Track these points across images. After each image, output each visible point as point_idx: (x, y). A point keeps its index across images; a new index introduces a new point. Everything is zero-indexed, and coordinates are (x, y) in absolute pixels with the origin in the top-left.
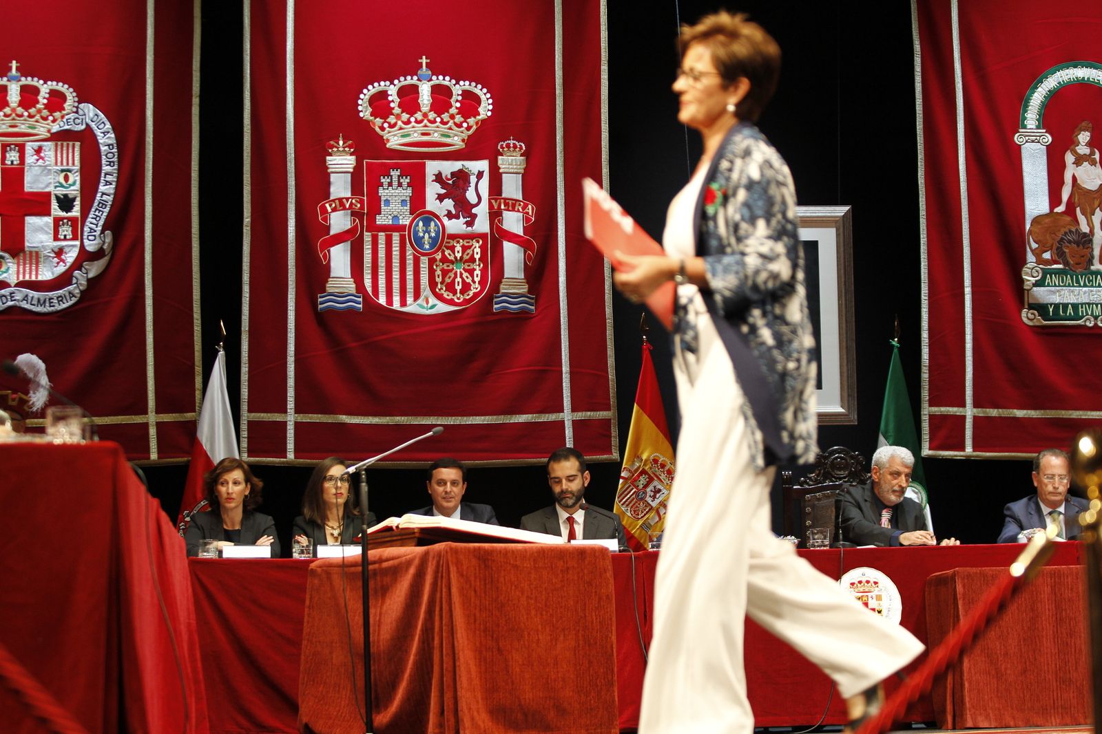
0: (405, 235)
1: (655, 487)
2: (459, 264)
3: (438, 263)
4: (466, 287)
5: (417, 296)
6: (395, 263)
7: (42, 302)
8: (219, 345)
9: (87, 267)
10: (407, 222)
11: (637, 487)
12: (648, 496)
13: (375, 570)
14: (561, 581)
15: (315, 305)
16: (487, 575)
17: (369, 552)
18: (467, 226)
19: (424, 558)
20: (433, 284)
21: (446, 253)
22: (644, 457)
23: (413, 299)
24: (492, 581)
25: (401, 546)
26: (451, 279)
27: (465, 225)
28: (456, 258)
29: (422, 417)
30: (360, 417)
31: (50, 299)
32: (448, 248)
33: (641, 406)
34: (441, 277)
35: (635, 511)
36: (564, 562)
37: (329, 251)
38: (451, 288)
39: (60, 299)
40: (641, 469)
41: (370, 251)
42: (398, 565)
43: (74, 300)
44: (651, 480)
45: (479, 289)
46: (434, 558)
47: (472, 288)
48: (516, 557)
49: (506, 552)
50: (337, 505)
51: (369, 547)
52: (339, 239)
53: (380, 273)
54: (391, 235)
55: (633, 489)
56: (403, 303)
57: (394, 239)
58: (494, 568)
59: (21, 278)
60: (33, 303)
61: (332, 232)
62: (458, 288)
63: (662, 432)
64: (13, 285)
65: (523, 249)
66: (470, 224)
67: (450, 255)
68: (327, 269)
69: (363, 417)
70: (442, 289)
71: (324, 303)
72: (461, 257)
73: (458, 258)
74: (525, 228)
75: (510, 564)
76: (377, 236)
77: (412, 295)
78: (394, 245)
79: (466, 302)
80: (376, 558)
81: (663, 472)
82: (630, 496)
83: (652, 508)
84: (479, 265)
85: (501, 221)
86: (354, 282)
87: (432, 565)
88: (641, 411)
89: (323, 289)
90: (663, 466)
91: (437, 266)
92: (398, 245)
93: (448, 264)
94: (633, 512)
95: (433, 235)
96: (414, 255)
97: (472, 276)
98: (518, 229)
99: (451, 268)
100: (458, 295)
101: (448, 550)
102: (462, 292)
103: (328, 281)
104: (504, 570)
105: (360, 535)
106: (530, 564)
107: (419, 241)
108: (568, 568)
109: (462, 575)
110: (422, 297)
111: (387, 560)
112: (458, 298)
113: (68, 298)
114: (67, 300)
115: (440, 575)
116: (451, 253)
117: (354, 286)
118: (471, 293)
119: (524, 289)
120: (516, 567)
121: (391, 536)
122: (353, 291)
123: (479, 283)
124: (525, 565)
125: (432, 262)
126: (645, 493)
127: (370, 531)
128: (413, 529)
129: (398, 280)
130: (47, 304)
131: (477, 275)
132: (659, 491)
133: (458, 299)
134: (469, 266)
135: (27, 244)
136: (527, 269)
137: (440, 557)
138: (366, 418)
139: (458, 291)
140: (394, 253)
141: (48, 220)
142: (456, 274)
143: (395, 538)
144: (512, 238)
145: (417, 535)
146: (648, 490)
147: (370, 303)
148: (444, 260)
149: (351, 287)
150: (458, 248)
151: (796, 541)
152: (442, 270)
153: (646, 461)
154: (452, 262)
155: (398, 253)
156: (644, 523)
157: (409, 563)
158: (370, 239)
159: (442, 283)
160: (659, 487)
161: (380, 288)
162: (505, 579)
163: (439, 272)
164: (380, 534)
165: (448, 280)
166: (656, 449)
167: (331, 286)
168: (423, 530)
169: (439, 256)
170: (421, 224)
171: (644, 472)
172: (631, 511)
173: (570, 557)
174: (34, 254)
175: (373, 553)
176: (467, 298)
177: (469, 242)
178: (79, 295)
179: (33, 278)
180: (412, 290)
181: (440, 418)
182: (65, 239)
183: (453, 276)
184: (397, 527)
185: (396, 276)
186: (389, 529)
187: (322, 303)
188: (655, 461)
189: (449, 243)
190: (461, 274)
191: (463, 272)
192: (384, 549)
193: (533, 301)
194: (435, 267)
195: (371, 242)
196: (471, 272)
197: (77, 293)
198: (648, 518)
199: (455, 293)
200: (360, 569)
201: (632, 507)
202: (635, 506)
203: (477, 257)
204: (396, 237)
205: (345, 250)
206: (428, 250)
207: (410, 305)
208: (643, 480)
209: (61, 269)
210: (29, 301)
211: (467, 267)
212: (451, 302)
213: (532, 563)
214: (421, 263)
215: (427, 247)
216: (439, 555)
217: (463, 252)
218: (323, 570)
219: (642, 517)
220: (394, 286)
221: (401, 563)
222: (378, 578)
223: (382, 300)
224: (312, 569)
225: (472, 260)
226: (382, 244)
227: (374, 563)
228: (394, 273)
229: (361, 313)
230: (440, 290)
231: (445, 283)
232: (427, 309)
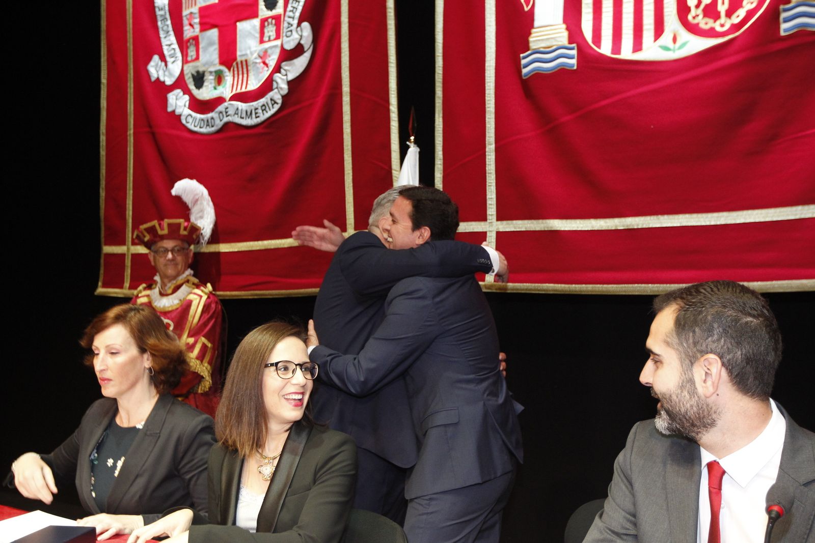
5: (659, 33)
7: (249, 113)
8: (409, 140)
9: (286, 68)
20: (683, 10)
23: (651, 38)
31: (256, 109)
38: (711, 12)
39: (264, 108)
43: (277, 107)
45: (755, 4)
47: (745, 4)
53: (604, 9)
56: (638, 45)
59: (234, 92)
60: (242, 116)
62: (723, 8)
64: (228, 99)
68: (529, 18)
70: (697, 15)
71: (529, 65)
77: (652, 32)
86: (567, 29)
89: (527, 48)
100: (722, 19)
102: (729, 14)
103: (530, 34)
110: (666, 34)
112: (723, 24)
113: (270, 106)
114: (269, 108)
117: (565, 34)
118: (742, 13)
122: (565, 41)
129: (632, 15)
130: (254, 116)
133: (722, 26)
135: (238, 53)
139: (723, 14)
141: (256, 22)
149: (562, 36)
159: (697, 6)
167: (536, 39)
174: (244, 63)
176: (737, 20)
178: (280, 101)
179: (244, 90)
182: (269, 40)
185: (628, 9)
187: (527, 65)
197: (279, 99)
199: (717, 17)
207: (648, 48)
209: (266, 74)
210: (239, 114)
212: (711, 33)
220: (625, 25)
223: (606, 49)
228: (625, 6)
229: (575, 70)
230: (694, 18)
231: (702, 6)
232: (674, 51)
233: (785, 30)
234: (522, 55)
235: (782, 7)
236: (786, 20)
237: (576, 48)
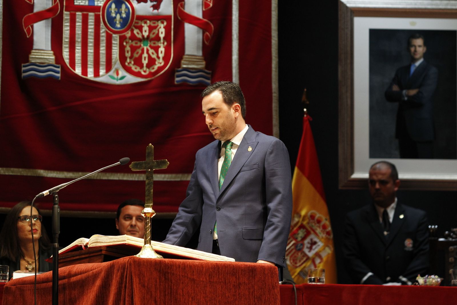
0: (99, 15)
1: (311, 240)
2: (146, 42)
3: (127, 40)
4: (152, 62)
5: (108, 68)
6: (91, 39)
10: (101, 4)
11: (296, 239)
12: (305, 246)
13: (64, 284)
14: (234, 295)
15: (19, 72)
16: (167, 286)
17: (59, 269)
18: (154, 9)
19: (109, 272)
20: (123, 58)
21: (136, 31)
22: (303, 213)
23: (105, 71)
24: (171, 293)
25: (89, 263)
26: (139, 54)
27: (152, 9)
28: (143, 36)
29: (110, 174)
30: (56, 172)
32: (137, 27)
33: (301, 169)
34: (130, 53)
35: (294, 260)
36: (236, 277)
37: (32, 27)
38: (138, 62)
40: (299, 224)
41: (68, 28)
42: (86, 278)
44: (308, 234)
45: (162, 64)
46: (118, 270)
47: (157, 63)
48: (193, 272)
49: (184, 267)
50: (33, 240)
51: (60, 265)
52: (41, 16)
53: (77, 48)
54: (87, 15)
55: (291, 241)
56: (97, 73)
57: (90, 17)
58: (173, 281)
61: (36, 10)
62: (145, 62)
63: (318, 191)
65: (201, 31)
66: (156, 7)
67: (138, 33)
68: (31, 42)
69: (58, 172)
70: (130, 63)
71: (27, 71)
72: (148, 36)
73: (146, 36)
74: (204, 12)
75: (188, 278)
76: (75, 15)
77: (104, 67)
78: (89, 23)
79: (151, 74)
80: (66, 274)
81: (319, 227)
82: (290, 247)
83: (308, 258)
84: (163, 43)
85: (183, 6)
86: (54, 54)
87: (117, 276)
88: (301, 174)
89: (26, 59)
90: (319, 221)
91: (126, 43)
92: (93, 24)
93: (136, 41)
94: (292, 261)
95: (124, 15)
96: (107, 33)
97: (157, 52)
98: (198, 13)
99: (139, 44)
100: (145, 68)
101: (132, 262)
102: (149, 66)
103: (30, 53)
104: (182, 283)
105: (52, 256)
106: (206, 278)
107: (112, 21)
108: (240, 284)
109: (144, 286)
110: (113, 70)
111: (76, 274)
115: (123, 285)
116: (139, 32)
117: (53, 57)
118: (156, 67)
119: (202, 65)
120: (193, 280)
121: (79, 255)
122: (53, 62)
123: (164, 58)
124: (201, 280)
125: (122, 39)
126: (303, 245)
127: (60, 252)
128: (100, 247)
129: (93, 54)
131: (162, 52)
132: (315, 243)
133: (145, 72)
134: (154, 43)
136: (205, 48)
137: (124, 269)
138: (61, 173)
139: (145, 65)
140: (90, 30)
142: (143, 50)
143: (83, 256)
144: (193, 20)
145: (103, 252)
146: (306, 242)
147: (67, 73)
148: (133, 38)
149: (51, 57)
150: (146, 28)
151: (439, 280)
152: (131, 47)
153: (305, 216)
154: (140, 40)
155: (93, 30)
156: (301, 271)
157: (95, 276)
158: (68, 17)
159: (131, 58)
160: (316, 239)
161: (76, 61)
162: (183, 291)
163: (128, 48)
164: (69, 253)
165: (136, 56)
166: (313, 206)
167: (34, 56)
168: (109, 247)
169: (128, 34)
170: (113, 6)
171: (302, 227)
172: (290, 260)
173: (241, 274)
175: (63, 270)
176: (153, 71)
177: (154, 23)
180: (105, 63)
181: (126, 174)
183: (140, 52)
184: (86, 246)
185: (91, 51)
186: (78, 248)
187: (25, 71)
188: (312, 217)
189: (137, 23)
190: (148, 50)
191: (149, 48)
192: (73, 265)
193: (209, 76)
194: (125, 44)
195: (69, 20)
196: (156, 49)
198: (305, 267)
199: (142, 66)
200: (51, 284)
201: (291, 257)
202: (293, 256)
203: (162, 36)
204: (91, 16)
205: (46, 27)
206: (119, 28)
207: (103, 76)
208: (301, 234)
211: (152, 45)
212: (138, 74)
213: (208, 279)
214: (113, 39)
215: (118, 26)
216: (123, 267)
217: (150, 31)
218: (17, 287)
219: (300, 266)
220: (89, 59)
221: (88, 277)
222: (67, 292)
223: (78, 71)
224: (7, 287)
225: (158, 38)
226: (79, 22)
227: (64, 278)
228: (89, 48)
229: (59, 81)
230: (129, 64)
231: (133, 58)
232: (117, 80)
233: (177, 81)
234: (23, 65)
235: (176, 69)
236: (178, 76)
237: (60, 67)
